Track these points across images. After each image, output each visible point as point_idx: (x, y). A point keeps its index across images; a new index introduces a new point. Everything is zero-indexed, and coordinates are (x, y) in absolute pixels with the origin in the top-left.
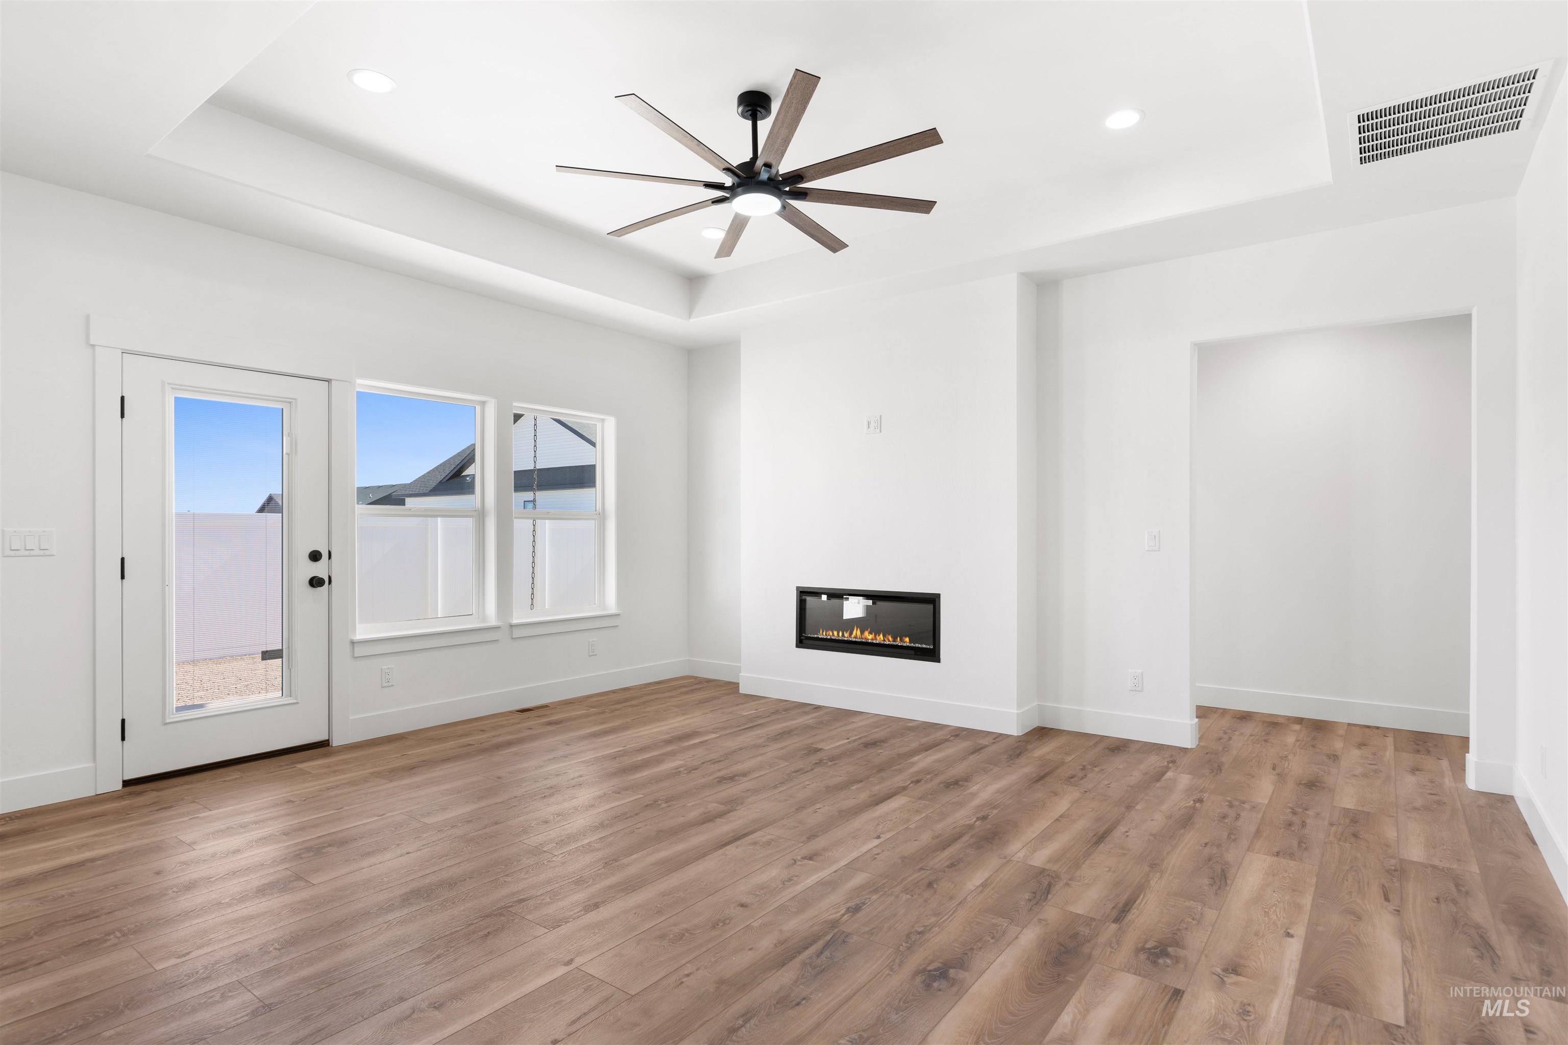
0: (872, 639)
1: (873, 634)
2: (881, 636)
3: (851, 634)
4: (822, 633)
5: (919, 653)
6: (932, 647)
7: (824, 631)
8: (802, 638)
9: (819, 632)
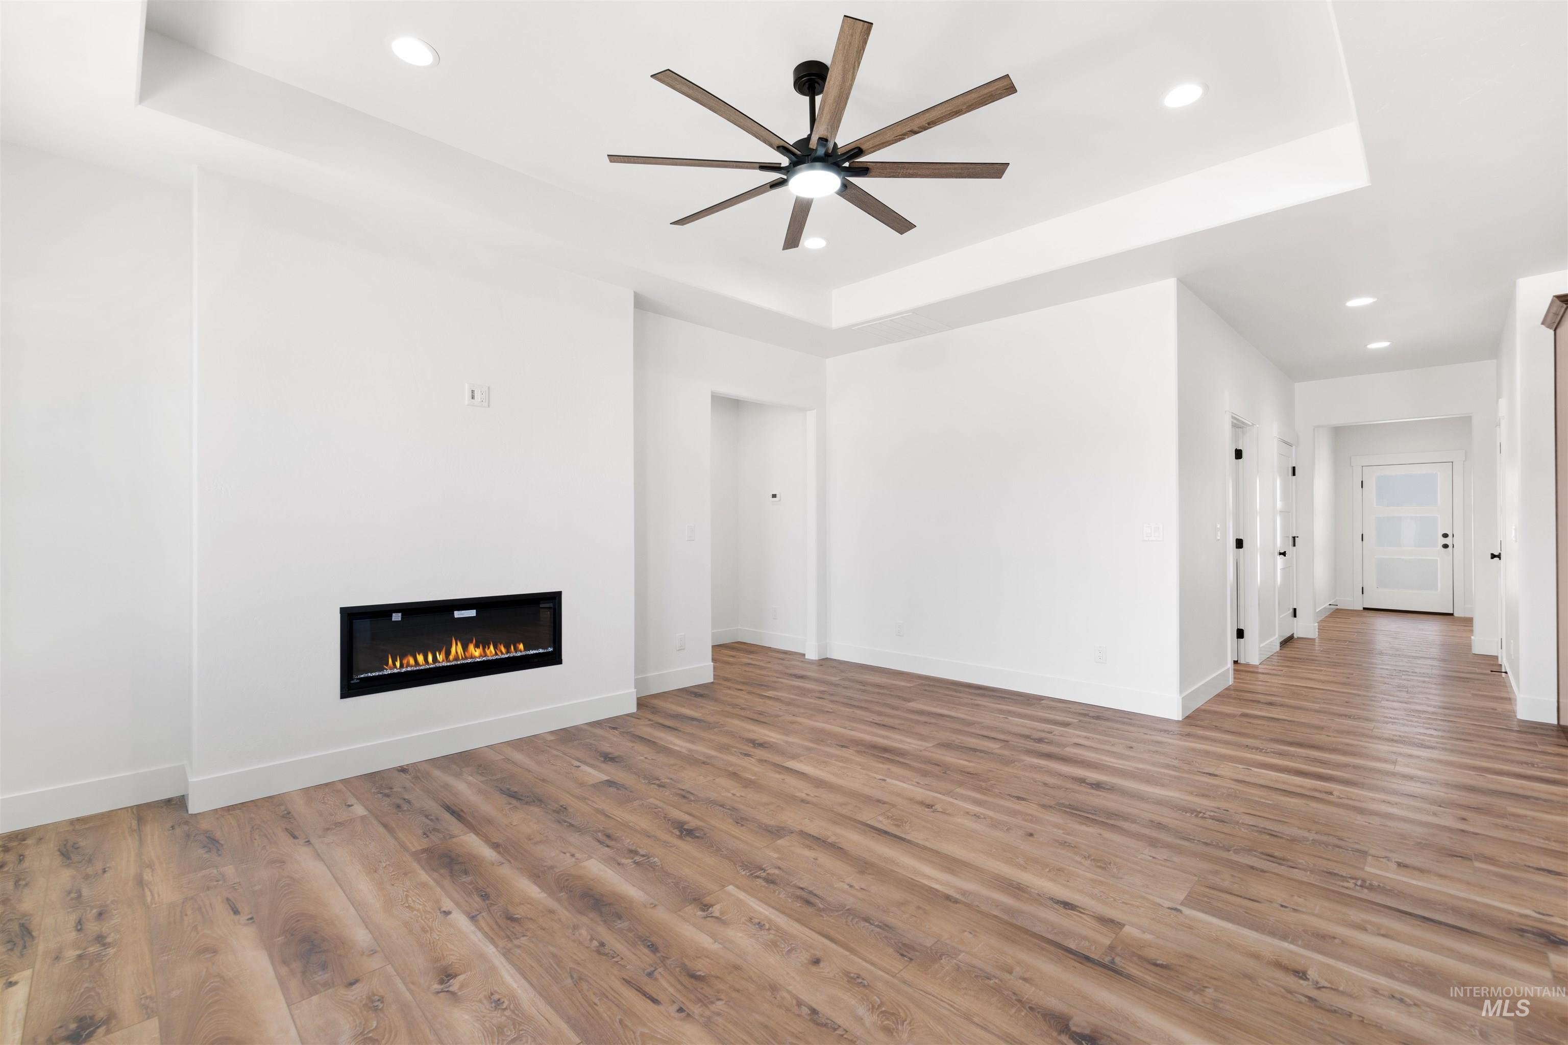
0: (481, 656)
1: (481, 647)
2: (492, 648)
3: (448, 653)
4: (392, 665)
5: (536, 660)
6: (550, 649)
7: (397, 661)
8: (352, 682)
9: (387, 664)
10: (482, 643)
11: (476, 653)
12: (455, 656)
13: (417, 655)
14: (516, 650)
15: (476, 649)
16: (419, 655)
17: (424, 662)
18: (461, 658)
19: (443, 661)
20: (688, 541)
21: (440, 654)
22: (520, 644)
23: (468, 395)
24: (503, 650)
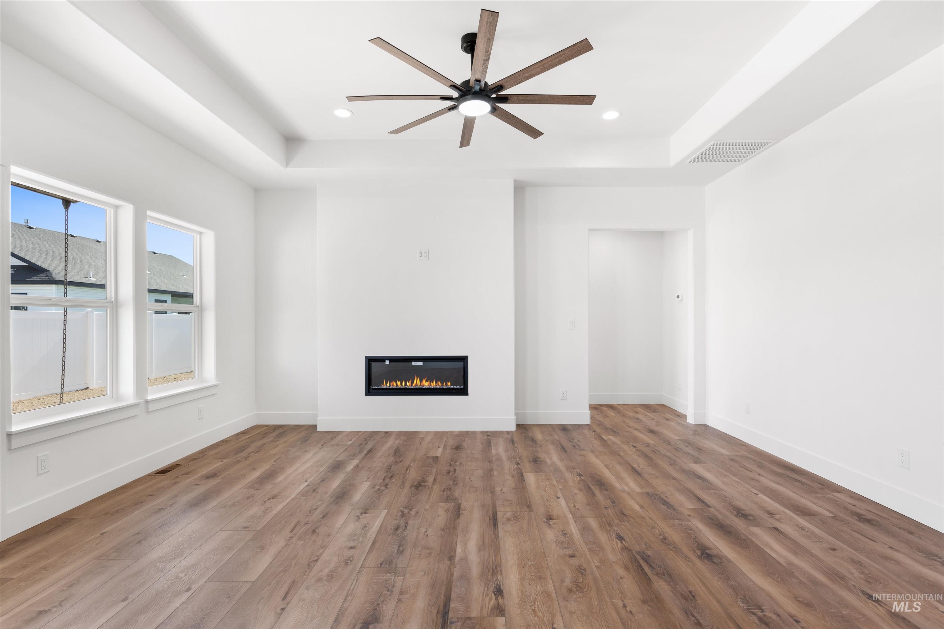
0: (428, 386)
1: (429, 382)
2: (434, 382)
3: (412, 382)
4: (385, 385)
5: (454, 391)
6: (463, 387)
7: (388, 383)
8: (370, 389)
9: (383, 384)
10: (430, 380)
11: (426, 384)
12: (415, 384)
13: (398, 382)
14: (446, 385)
15: (426, 382)
16: (398, 381)
17: (400, 385)
18: (418, 385)
19: (410, 386)
20: (569, 329)
21: (408, 383)
22: (449, 382)
23: (418, 255)
24: (440, 384)
